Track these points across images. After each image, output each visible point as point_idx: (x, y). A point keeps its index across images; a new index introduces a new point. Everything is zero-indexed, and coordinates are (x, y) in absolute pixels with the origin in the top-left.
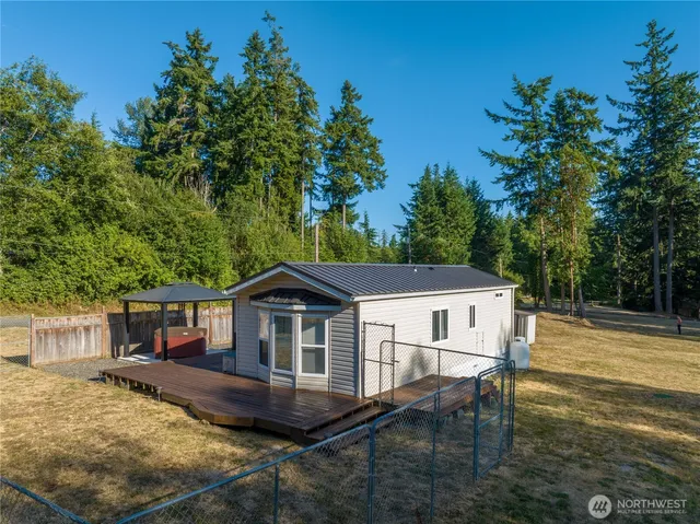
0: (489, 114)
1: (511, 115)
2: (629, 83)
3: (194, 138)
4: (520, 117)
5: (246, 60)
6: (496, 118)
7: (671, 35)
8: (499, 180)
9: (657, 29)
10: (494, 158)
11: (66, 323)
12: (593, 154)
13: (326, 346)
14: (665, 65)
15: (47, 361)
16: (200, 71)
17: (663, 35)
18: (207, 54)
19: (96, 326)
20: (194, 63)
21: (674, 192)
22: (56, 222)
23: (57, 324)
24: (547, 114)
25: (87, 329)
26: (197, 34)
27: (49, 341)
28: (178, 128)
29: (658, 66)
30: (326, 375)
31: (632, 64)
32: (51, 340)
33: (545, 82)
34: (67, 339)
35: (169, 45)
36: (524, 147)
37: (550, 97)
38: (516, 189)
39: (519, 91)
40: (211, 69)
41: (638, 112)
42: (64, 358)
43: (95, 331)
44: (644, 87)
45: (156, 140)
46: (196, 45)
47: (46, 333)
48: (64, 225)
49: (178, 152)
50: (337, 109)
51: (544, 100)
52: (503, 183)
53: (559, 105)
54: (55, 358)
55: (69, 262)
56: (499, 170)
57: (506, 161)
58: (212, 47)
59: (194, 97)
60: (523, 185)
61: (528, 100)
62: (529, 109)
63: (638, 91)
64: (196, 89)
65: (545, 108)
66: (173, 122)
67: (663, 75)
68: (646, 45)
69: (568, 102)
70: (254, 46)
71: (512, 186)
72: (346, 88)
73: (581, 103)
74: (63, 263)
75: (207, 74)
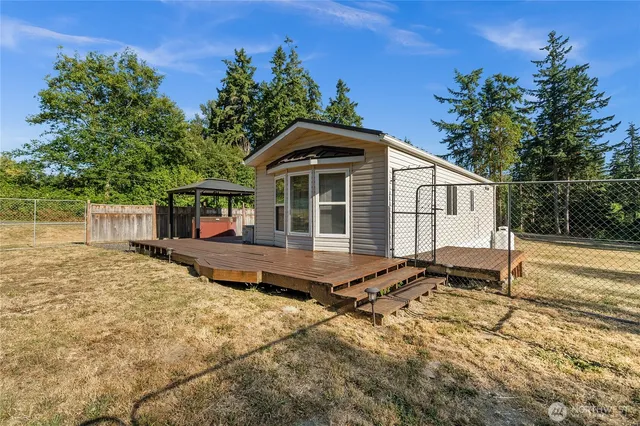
0: (437, 98)
1: (453, 97)
2: (535, 76)
3: (241, 119)
4: (459, 98)
5: (274, 65)
6: (442, 100)
7: (566, 41)
8: (445, 141)
9: (556, 37)
10: (441, 126)
11: (120, 210)
12: (515, 119)
13: (347, 203)
14: (561, 62)
15: (102, 241)
16: (245, 75)
17: (560, 41)
18: (249, 65)
19: (148, 215)
20: (241, 71)
21: (570, 150)
22: (145, 163)
23: (112, 210)
24: (480, 94)
25: (139, 217)
26: (242, 51)
27: (105, 225)
28: (231, 112)
29: (556, 63)
30: (347, 235)
31: (537, 62)
32: (107, 223)
33: (478, 73)
34: (121, 224)
35: (226, 62)
36: (462, 119)
37: (482, 83)
38: (456, 148)
39: (459, 79)
40: (252, 73)
41: (541, 96)
42: (119, 240)
43: (147, 219)
44: (546, 79)
45: (217, 121)
46: (242, 58)
47: (102, 217)
48: (151, 164)
49: (232, 128)
50: (334, 99)
51: (477, 85)
52: (448, 143)
53: (488, 88)
54: (109, 239)
55: (153, 188)
56: (444, 134)
57: (450, 128)
58: (252, 60)
59: (241, 92)
60: (461, 145)
61: (466, 86)
62: (466, 92)
63: (540, 82)
64: (242, 87)
65: (479, 90)
66: (228, 108)
67: (561, 69)
68: (547, 48)
69: (496, 84)
70: (279, 56)
71: (453, 146)
72: (340, 84)
73: (506, 84)
74: (149, 189)
75: (249, 78)
